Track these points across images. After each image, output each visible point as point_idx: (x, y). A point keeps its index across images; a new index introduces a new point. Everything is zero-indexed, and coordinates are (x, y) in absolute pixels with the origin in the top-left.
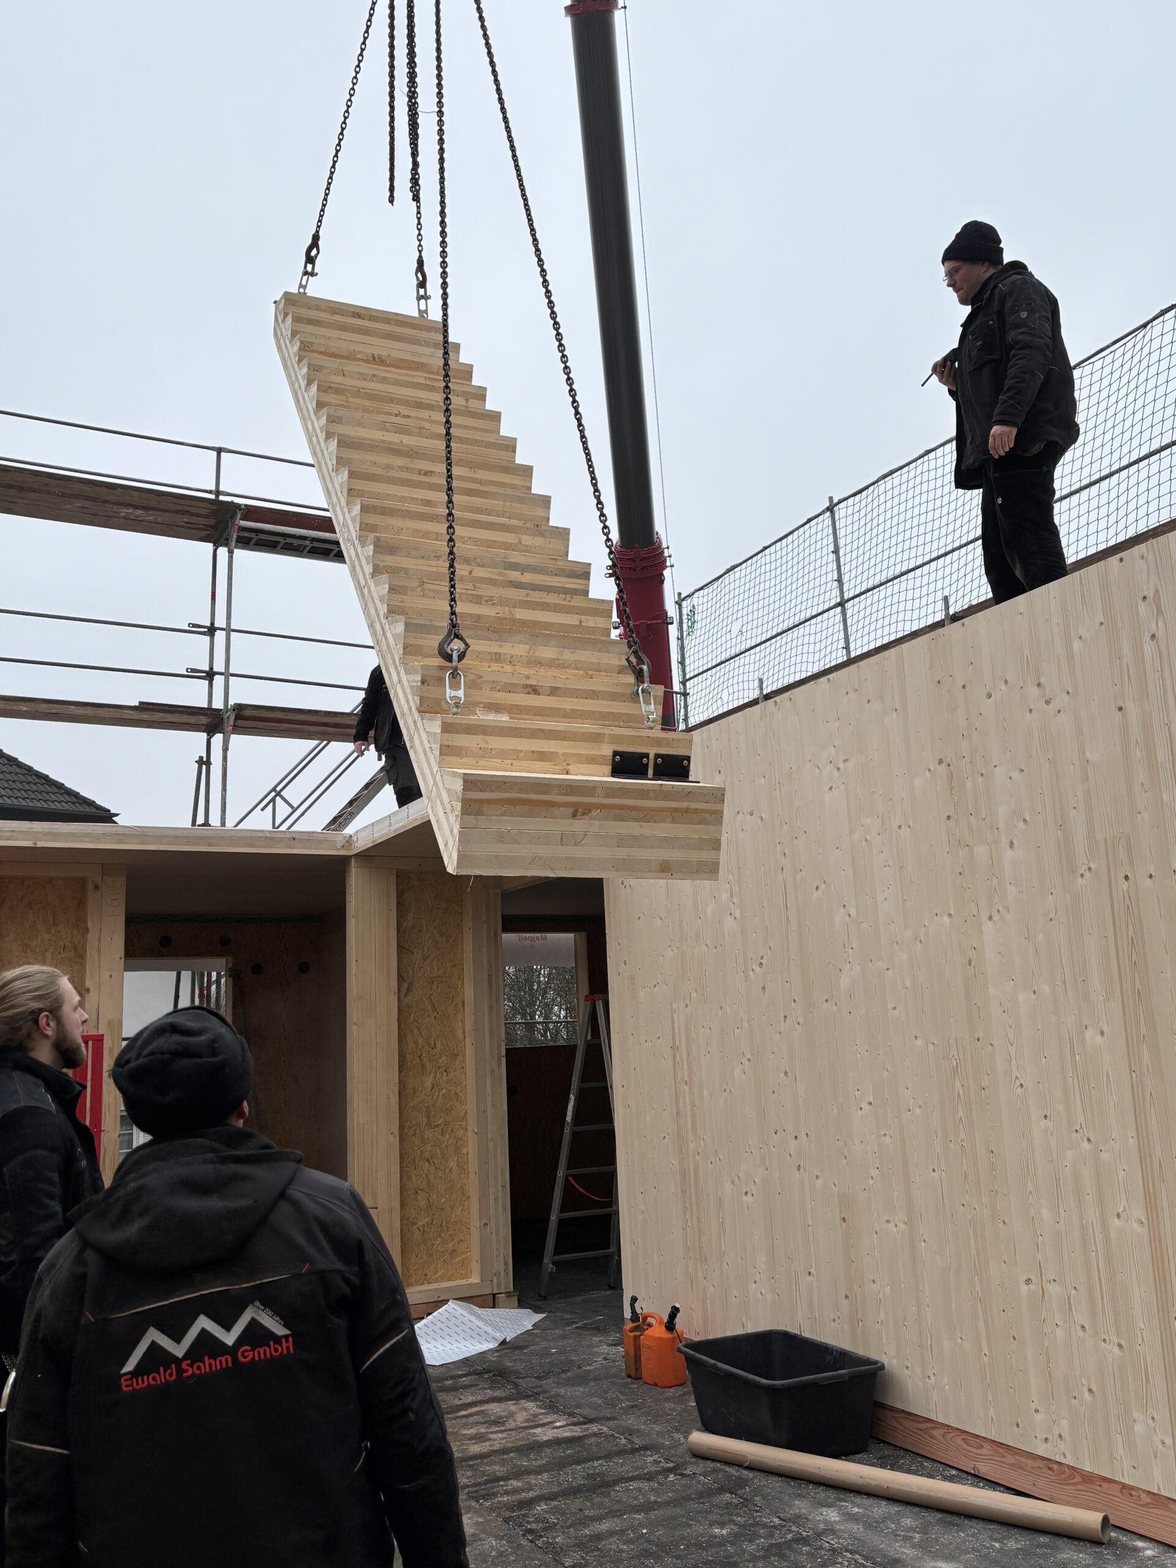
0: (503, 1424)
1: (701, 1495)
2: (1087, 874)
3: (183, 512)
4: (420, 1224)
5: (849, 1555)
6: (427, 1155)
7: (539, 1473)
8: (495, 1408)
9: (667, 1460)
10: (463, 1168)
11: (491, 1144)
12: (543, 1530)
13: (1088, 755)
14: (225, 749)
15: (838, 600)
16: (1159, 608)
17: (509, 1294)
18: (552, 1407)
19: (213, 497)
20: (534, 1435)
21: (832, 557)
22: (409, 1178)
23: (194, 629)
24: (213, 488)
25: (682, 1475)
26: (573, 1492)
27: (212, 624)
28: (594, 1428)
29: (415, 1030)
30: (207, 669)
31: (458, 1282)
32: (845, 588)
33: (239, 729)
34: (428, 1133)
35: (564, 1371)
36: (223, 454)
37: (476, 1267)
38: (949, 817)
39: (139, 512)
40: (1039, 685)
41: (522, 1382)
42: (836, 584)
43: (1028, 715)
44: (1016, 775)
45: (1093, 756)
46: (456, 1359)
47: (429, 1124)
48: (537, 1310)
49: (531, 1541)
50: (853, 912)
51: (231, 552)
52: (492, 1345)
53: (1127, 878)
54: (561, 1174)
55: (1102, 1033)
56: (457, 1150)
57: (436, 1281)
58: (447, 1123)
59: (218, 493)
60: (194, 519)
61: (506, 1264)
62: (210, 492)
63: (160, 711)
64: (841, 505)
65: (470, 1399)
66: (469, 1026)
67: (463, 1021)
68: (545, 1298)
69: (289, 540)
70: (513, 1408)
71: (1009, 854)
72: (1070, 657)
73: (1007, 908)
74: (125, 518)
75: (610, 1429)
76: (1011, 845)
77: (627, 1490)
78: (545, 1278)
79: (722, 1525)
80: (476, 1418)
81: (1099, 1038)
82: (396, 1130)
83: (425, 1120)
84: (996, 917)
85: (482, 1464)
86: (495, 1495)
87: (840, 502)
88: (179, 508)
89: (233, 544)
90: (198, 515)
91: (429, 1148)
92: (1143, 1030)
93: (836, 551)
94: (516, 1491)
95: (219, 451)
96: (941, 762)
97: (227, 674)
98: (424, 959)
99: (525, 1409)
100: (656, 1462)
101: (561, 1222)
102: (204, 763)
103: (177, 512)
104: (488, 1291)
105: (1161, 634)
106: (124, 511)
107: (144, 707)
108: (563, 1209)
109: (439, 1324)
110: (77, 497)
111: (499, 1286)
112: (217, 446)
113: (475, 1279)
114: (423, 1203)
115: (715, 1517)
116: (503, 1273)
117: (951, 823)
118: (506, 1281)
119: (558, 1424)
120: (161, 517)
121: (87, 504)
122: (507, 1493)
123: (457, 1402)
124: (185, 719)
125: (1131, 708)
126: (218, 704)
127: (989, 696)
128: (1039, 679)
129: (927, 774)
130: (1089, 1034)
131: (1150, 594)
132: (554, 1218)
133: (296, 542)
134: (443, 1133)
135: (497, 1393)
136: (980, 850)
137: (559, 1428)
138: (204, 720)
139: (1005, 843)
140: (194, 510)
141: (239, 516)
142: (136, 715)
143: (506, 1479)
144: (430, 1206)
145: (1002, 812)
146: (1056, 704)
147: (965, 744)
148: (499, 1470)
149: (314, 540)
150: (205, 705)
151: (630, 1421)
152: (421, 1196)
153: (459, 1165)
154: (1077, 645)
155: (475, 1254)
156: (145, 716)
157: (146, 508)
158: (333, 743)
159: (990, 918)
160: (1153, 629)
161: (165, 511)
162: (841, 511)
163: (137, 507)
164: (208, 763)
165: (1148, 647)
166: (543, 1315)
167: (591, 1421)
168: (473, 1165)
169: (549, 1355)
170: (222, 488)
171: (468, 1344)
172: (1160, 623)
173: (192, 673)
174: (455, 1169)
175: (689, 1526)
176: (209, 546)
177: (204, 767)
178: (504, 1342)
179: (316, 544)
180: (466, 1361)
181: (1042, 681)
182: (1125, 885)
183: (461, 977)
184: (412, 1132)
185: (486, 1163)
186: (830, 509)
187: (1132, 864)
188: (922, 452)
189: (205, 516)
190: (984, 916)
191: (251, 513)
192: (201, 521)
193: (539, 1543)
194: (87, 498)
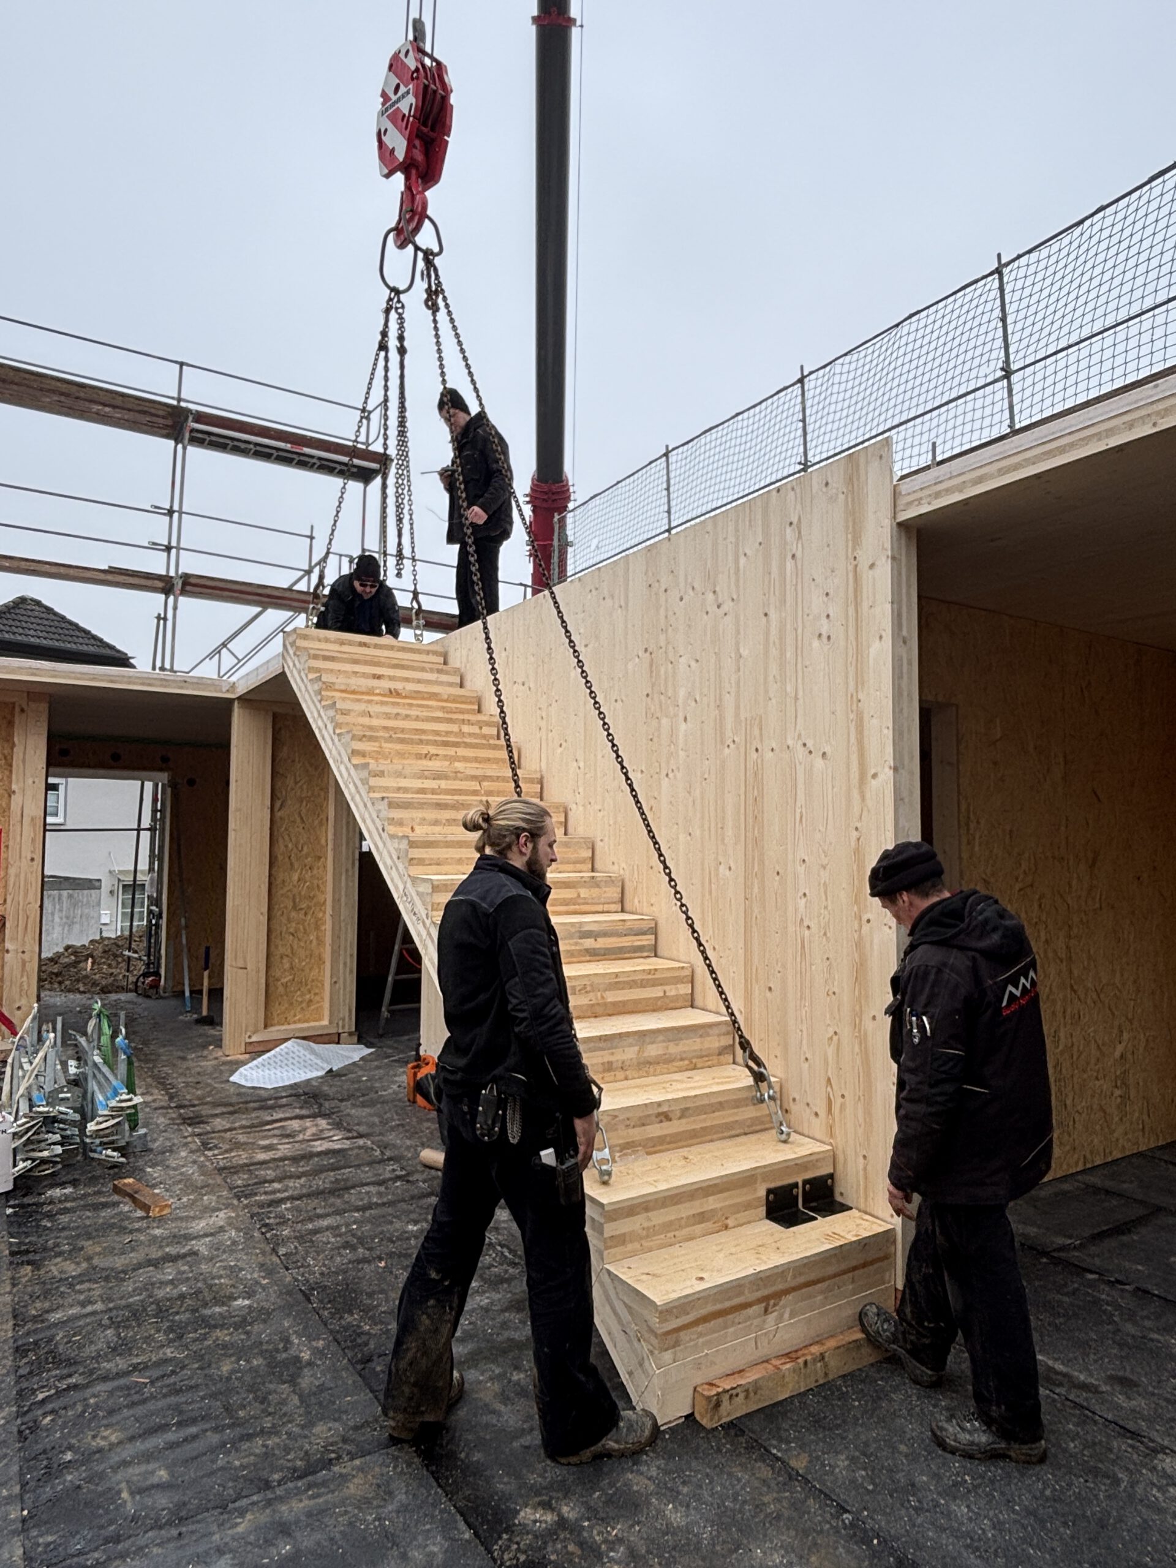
0: (293, 1137)
1: (413, 1198)
2: (732, 746)
3: (145, 413)
4: (284, 980)
5: (499, 1248)
6: (292, 930)
7: (299, 1177)
8: (295, 1124)
9: (402, 1169)
10: (320, 942)
11: (343, 925)
12: (277, 1224)
13: (741, 651)
14: (175, 608)
15: (667, 527)
16: (800, 533)
17: (351, 1034)
18: (338, 1126)
19: (175, 403)
20: (313, 1146)
21: (665, 493)
22: (277, 947)
23: (156, 510)
24: (175, 395)
25: (408, 1181)
26: (318, 1193)
27: (171, 507)
28: (361, 1142)
29: (286, 837)
30: (166, 543)
31: (312, 1024)
32: (672, 517)
33: (184, 592)
34: (293, 914)
35: (363, 1095)
36: (184, 367)
37: (327, 1013)
38: (648, 695)
39: (107, 409)
40: (714, 592)
41: (327, 1104)
42: (666, 515)
43: (705, 616)
44: (693, 664)
45: (744, 652)
46: (287, 1083)
47: (294, 907)
48: (368, 1045)
49: (263, 1233)
50: (582, 765)
51: (184, 448)
52: (321, 1073)
53: (757, 750)
54: (396, 947)
55: (730, 869)
56: (317, 927)
57: (295, 1022)
58: (309, 907)
59: (179, 400)
60: (155, 419)
61: (350, 1011)
62: (173, 398)
63: (122, 574)
64: (675, 452)
65: (281, 1116)
66: (330, 836)
67: (326, 832)
68: (381, 1036)
69: (236, 443)
70: (308, 1124)
71: (683, 726)
72: (738, 569)
73: (678, 769)
74: (97, 414)
75: (373, 1143)
76: (685, 719)
77: (360, 1193)
78: (382, 1022)
79: (416, 1222)
80: (276, 1132)
81: (727, 872)
82: (265, 910)
83: (291, 904)
84: (671, 775)
85: (256, 1170)
86: (256, 1194)
87: (674, 449)
88: (140, 408)
89: (186, 441)
90: (158, 416)
91: (294, 925)
92: (756, 869)
93: (668, 489)
94: (274, 1192)
95: (182, 364)
96: (646, 650)
97: (178, 548)
98: (296, 783)
99: (317, 1125)
100: (394, 1170)
101: (396, 983)
102: (161, 618)
103: (139, 412)
104: (334, 1031)
105: (799, 555)
106: (96, 408)
107: (113, 571)
108: (397, 973)
109: (280, 1057)
110: (53, 391)
111: (343, 1027)
112: (180, 360)
113: (325, 1022)
114: (287, 966)
115: (413, 1216)
116: (347, 1019)
117: (649, 699)
118: (348, 1022)
119: (335, 1138)
120: (127, 416)
121: (63, 399)
122: (266, 1193)
123: (269, 1118)
124: (143, 582)
125: (773, 615)
126: (172, 573)
127: (681, 599)
128: (715, 586)
129: (637, 660)
130: (722, 868)
131: (795, 521)
132: (390, 979)
133: (243, 446)
134: (306, 914)
135: (304, 1112)
136: (664, 721)
137: (337, 1141)
138: (160, 584)
139: (681, 718)
140: (153, 411)
141: (190, 418)
142: (102, 576)
143: (273, 1181)
144: (292, 968)
145: (682, 693)
146: (725, 608)
147: (662, 637)
148: (270, 1174)
149: (256, 444)
150: (164, 573)
151: (391, 1137)
152: (285, 960)
153: (318, 938)
154: (743, 560)
155: (326, 1005)
156: (109, 577)
157: (114, 407)
158: (270, 611)
159: (667, 775)
160: (794, 551)
161: (129, 410)
162: (673, 457)
163: (105, 405)
164: (165, 619)
165: (789, 564)
166: (372, 1050)
167: (361, 1136)
168: (328, 939)
169: (360, 1081)
170: (183, 396)
171: (301, 1072)
172: (800, 546)
173: (154, 546)
174: (315, 942)
175: (391, 1223)
176: (172, 443)
177: (162, 622)
178: (331, 1071)
179: (258, 448)
180: (292, 1086)
181: (717, 589)
182: (754, 755)
183: (326, 799)
184: (280, 913)
185: (339, 937)
186: (666, 455)
187: (761, 741)
188: (733, 414)
189: (163, 417)
190: (664, 773)
191: (200, 417)
192: (161, 421)
193: (268, 1235)
194: (62, 394)
